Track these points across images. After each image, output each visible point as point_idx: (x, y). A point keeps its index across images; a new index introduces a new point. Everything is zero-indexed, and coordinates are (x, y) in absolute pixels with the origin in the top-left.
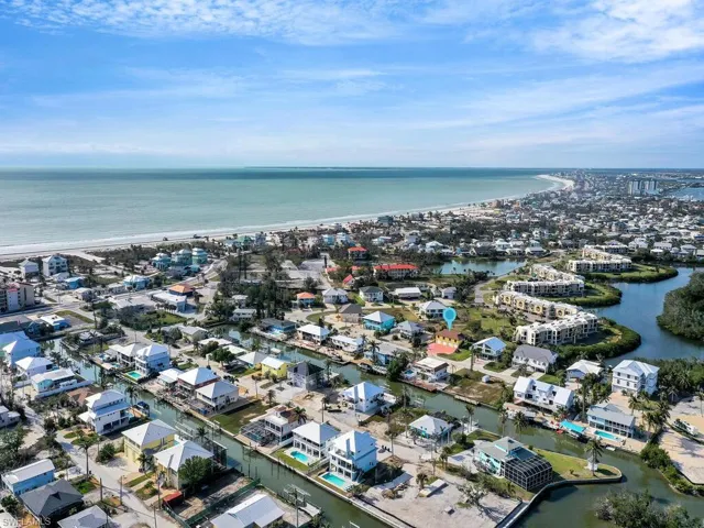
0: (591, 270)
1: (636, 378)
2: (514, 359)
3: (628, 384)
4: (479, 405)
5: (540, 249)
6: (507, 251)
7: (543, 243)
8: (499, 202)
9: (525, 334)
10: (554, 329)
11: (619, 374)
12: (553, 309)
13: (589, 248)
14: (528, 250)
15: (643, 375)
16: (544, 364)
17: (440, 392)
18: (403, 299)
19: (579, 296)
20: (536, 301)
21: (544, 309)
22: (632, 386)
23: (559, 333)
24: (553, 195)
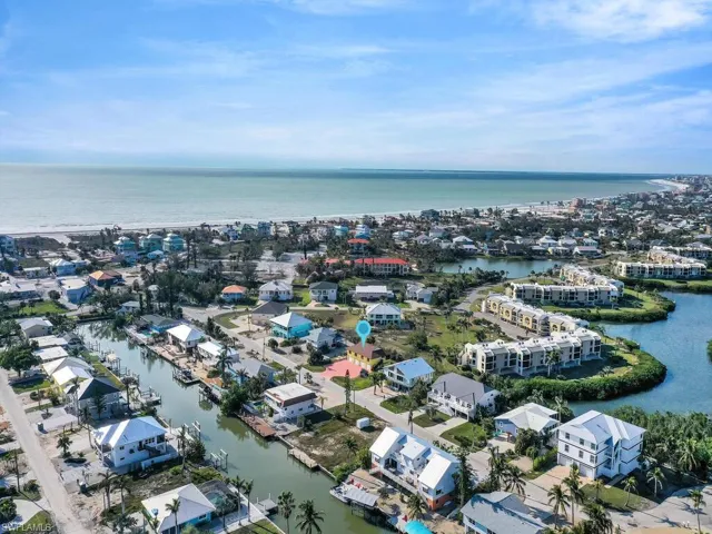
0: (646, 275)
1: (593, 446)
2: (430, 395)
3: (581, 455)
4: (316, 469)
5: (594, 249)
6: (550, 250)
7: (601, 243)
8: (580, 201)
9: (474, 355)
10: (519, 351)
11: (568, 436)
12: (546, 323)
13: (657, 250)
14: (577, 250)
15: (609, 442)
16: (469, 406)
17: (277, 439)
18: (364, 299)
19: (608, 306)
20: (528, 310)
21: (535, 321)
22: (586, 459)
23: (526, 357)
24: (654, 196)
